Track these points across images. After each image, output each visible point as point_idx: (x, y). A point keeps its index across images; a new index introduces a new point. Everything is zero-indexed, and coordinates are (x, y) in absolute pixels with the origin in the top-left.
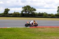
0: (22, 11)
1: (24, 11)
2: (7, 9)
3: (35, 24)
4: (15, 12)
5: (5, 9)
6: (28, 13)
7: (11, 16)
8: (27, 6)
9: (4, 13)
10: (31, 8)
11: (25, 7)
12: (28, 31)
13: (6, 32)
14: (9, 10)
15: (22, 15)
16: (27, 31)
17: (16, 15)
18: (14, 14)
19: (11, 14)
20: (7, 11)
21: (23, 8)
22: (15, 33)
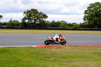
1: (26, 19)
4: (11, 21)
6: (33, 21)
7: (5, 26)
8: (32, 10)
10: (38, 13)
11: (29, 12)
12: (34, 53)
14: (2, 17)
15: (24, 26)
16: (31, 53)
17: (13, 25)
18: (9, 24)
19: (5, 24)
21: (25, 13)
22: (11, 57)
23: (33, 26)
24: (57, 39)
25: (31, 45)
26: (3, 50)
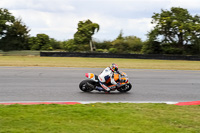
0: (153, 34)
1: (160, 33)
2: (89, 22)
3: (118, 81)
4: (120, 38)
5: (81, 24)
7: (105, 51)
8: (174, 10)
9: (76, 41)
10: (189, 17)
11: (165, 14)
12: (167, 121)
13: (70, 123)
14: (94, 27)
15: (154, 50)
16: (162, 120)
17: (125, 49)
18: (117, 45)
19: (105, 45)
20: (87, 29)
21: (155, 17)
22: (109, 128)
23: (175, 52)
24: (107, 78)
25: (164, 99)
26: (91, 111)
